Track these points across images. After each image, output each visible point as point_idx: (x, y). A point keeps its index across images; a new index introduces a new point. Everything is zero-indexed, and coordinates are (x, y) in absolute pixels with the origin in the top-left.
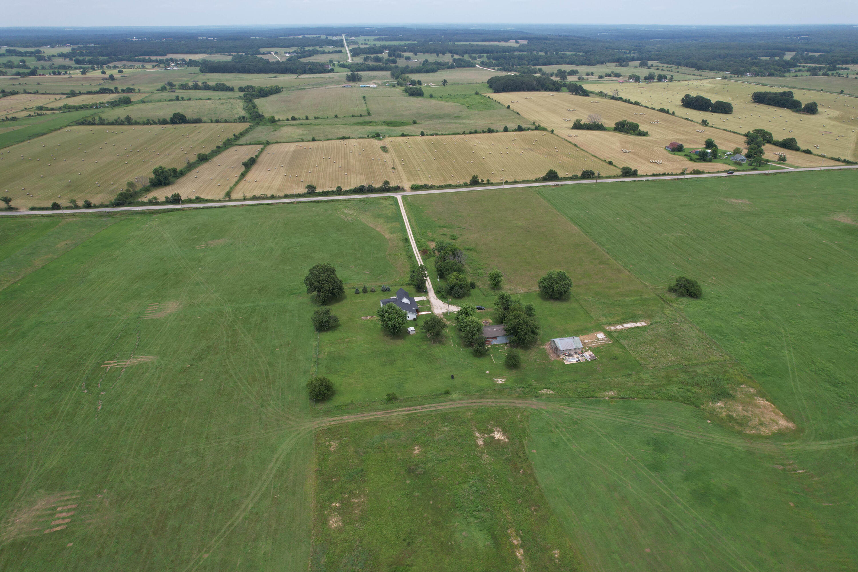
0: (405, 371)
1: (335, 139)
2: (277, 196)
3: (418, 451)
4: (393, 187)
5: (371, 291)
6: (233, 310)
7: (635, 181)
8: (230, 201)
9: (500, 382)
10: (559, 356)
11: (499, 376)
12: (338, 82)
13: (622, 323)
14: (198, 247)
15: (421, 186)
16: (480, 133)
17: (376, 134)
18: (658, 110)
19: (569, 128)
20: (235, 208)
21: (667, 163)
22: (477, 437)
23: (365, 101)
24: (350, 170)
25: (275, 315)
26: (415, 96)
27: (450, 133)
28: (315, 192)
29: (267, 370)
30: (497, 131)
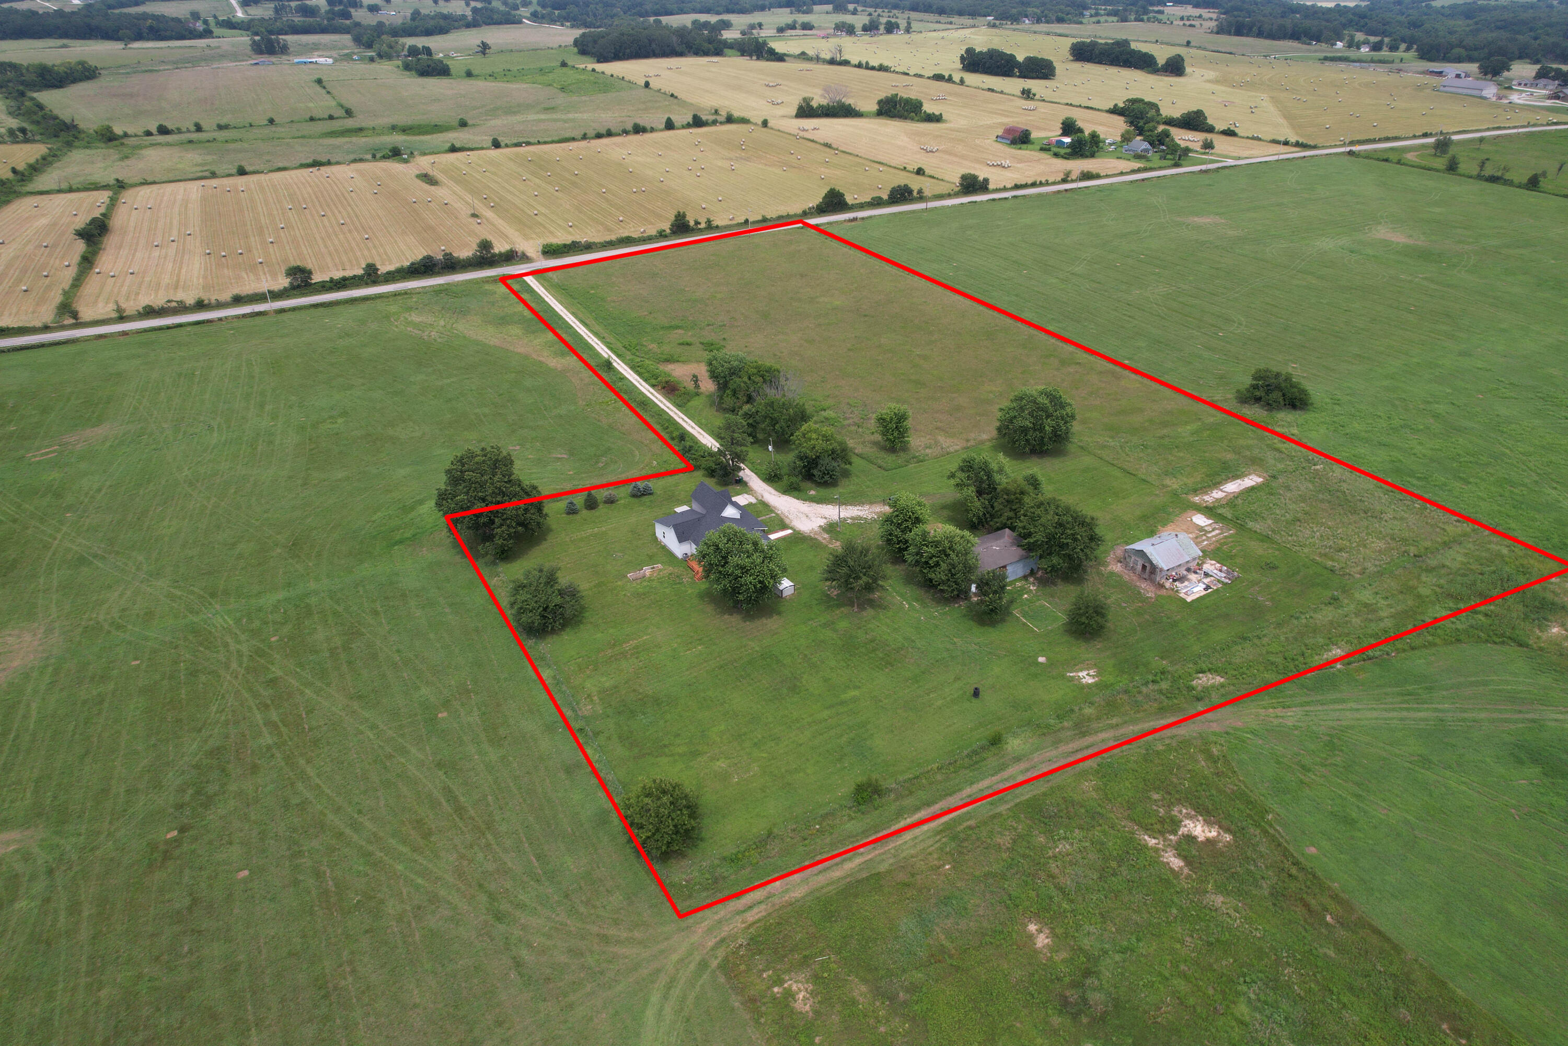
0: (842, 703)
1: (296, 168)
2: (213, 301)
3: (1042, 936)
4: (501, 254)
5: (606, 502)
6: (238, 621)
7: (994, 200)
8: (79, 325)
9: (1090, 681)
10: (1162, 586)
11: (1076, 664)
12: (235, 56)
13: (1217, 485)
14: (35, 456)
15: (565, 246)
16: (619, 135)
17: (390, 151)
18: (929, 78)
19: (791, 117)
20: (102, 342)
21: (1019, 165)
22: (1157, 850)
23: (324, 88)
24: (370, 228)
25: (375, 613)
26: (432, 76)
27: (556, 138)
28: (311, 284)
29: (447, 790)
30: (652, 130)
